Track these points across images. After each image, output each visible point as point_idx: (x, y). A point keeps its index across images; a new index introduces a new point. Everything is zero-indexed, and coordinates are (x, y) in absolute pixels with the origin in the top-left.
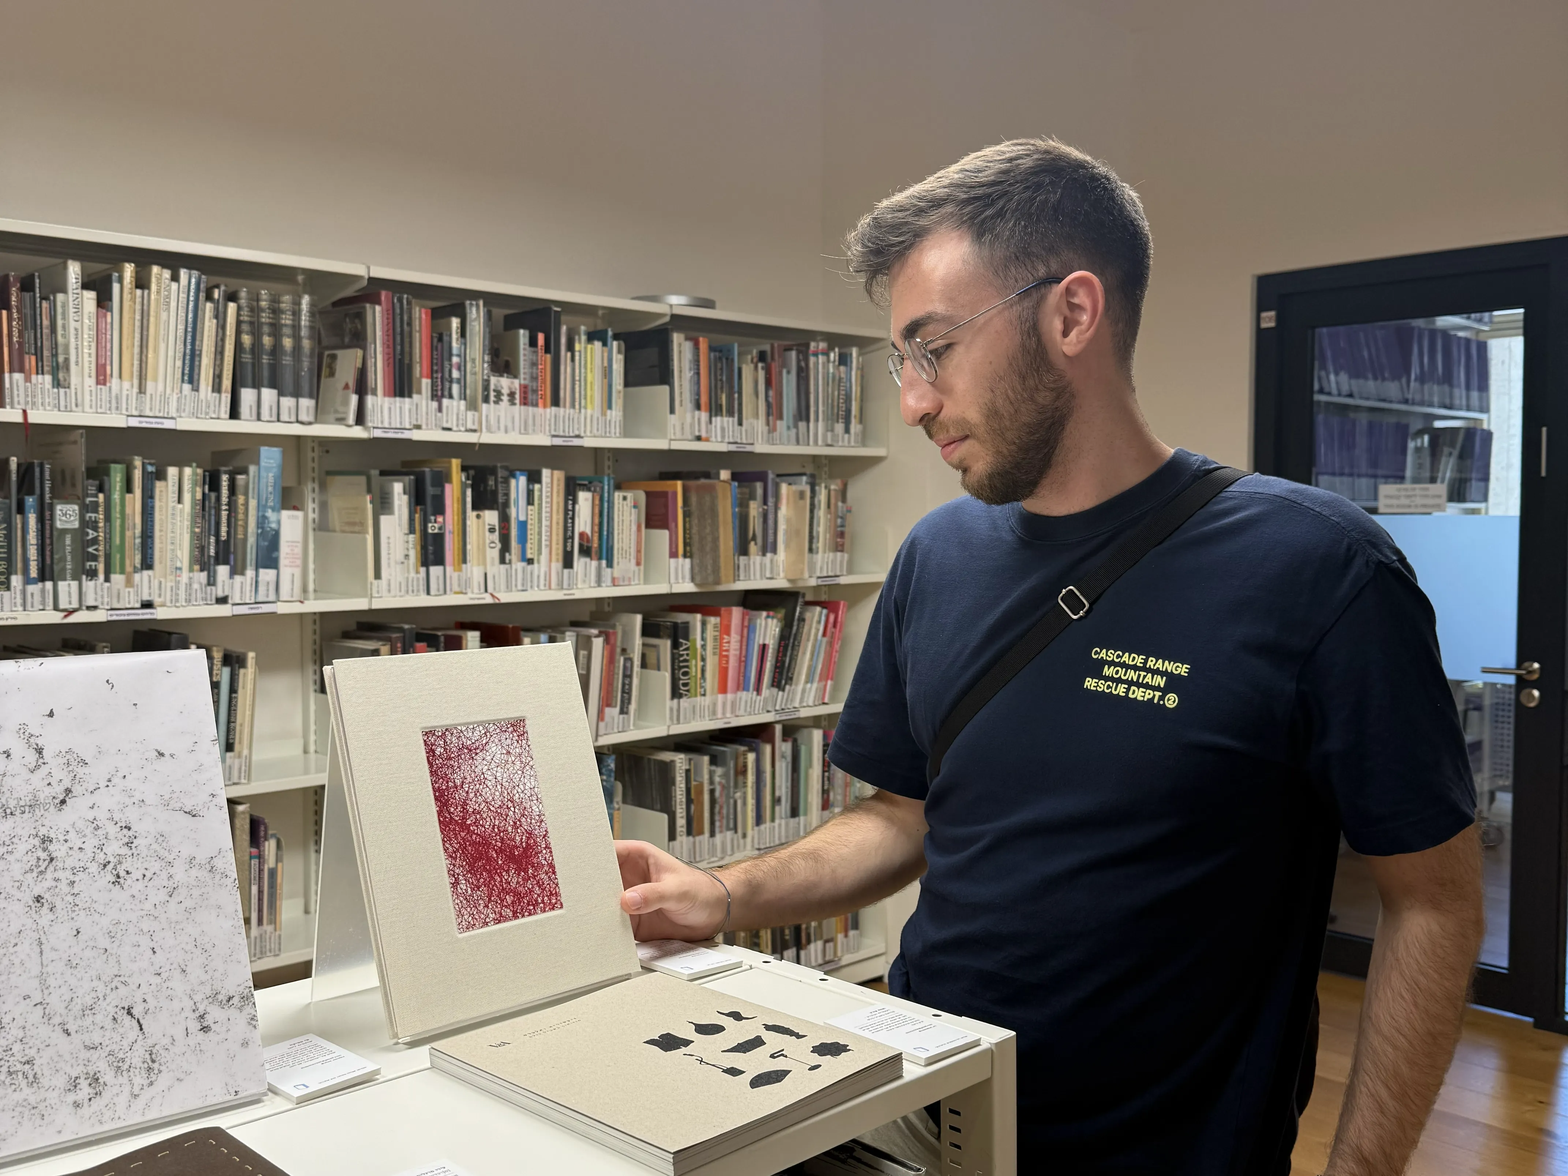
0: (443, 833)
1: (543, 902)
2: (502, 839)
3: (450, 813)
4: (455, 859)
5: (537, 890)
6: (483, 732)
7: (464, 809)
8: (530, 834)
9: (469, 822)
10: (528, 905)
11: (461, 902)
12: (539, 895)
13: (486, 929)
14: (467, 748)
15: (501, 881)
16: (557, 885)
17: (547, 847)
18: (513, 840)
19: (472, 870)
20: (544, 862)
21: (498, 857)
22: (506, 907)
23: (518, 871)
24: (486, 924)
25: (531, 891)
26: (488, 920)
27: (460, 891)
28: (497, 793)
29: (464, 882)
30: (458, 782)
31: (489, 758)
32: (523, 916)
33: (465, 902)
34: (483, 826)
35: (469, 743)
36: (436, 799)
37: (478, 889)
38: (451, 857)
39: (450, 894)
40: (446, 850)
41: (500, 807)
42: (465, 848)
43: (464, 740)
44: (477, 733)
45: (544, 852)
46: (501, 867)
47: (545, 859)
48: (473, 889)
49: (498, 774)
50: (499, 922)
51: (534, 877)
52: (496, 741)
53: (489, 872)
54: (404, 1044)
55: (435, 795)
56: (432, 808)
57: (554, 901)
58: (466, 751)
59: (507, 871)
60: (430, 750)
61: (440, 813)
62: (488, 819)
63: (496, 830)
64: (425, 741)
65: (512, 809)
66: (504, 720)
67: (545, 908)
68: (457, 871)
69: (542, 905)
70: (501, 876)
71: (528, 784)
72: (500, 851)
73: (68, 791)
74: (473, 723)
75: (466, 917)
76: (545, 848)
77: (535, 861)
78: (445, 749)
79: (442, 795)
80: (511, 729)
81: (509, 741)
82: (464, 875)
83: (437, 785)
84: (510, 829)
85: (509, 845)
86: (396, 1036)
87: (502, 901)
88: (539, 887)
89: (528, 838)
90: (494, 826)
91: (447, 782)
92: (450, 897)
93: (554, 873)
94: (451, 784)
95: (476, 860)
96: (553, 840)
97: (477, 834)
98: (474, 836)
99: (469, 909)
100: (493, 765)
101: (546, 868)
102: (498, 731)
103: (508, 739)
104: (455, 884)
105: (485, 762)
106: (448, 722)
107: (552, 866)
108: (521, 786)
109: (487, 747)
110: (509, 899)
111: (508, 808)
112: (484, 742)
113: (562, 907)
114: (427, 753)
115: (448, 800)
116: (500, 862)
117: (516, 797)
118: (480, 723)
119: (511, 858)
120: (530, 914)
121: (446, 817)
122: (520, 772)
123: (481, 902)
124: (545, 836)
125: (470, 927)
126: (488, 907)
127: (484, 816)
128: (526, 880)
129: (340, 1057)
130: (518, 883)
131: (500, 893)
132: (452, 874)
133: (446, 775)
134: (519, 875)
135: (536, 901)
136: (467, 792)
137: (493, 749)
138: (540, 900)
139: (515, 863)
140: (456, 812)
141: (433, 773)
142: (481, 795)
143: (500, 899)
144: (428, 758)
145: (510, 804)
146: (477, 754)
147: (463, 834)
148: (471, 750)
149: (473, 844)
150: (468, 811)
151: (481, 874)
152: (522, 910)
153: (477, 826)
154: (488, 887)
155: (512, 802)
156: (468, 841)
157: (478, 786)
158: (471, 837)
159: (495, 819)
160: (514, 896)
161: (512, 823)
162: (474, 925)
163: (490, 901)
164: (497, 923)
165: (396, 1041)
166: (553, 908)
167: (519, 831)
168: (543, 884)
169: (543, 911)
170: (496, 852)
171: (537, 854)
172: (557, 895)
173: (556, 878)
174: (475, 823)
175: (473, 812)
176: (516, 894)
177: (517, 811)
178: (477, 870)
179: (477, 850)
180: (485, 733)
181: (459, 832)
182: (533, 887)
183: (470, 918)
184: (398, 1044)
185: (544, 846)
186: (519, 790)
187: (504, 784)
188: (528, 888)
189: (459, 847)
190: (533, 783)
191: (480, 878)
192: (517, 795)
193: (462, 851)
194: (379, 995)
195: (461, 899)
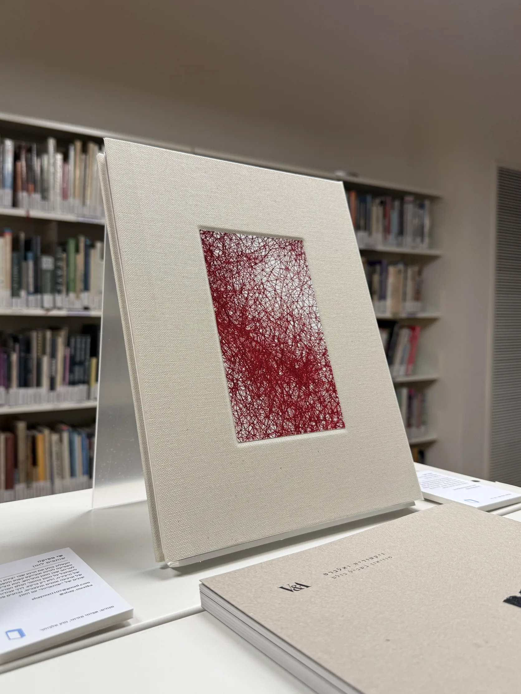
0: (220, 335)
1: (325, 418)
3: (228, 316)
4: (234, 363)
5: (318, 406)
6: (262, 244)
7: (243, 315)
8: (310, 350)
9: (248, 328)
10: (310, 420)
11: (240, 409)
12: (320, 412)
13: (267, 441)
14: (246, 256)
15: (282, 393)
16: (338, 403)
17: (327, 365)
18: (294, 353)
19: (252, 376)
20: (324, 379)
21: (278, 368)
22: (288, 420)
23: (300, 384)
24: (267, 436)
25: (313, 407)
26: (269, 432)
27: (239, 397)
28: (277, 305)
29: (244, 389)
30: (237, 288)
31: (268, 270)
32: (306, 432)
33: (244, 409)
34: (263, 334)
35: (248, 251)
36: (214, 299)
37: (259, 396)
38: (229, 360)
39: (228, 399)
40: (224, 353)
41: (280, 319)
42: (244, 354)
43: (243, 248)
44: (256, 245)
45: (324, 369)
46: (281, 378)
47: (326, 377)
48: (253, 397)
49: (277, 287)
50: (281, 435)
51: (315, 393)
52: (275, 255)
53: (269, 381)
54: (174, 569)
55: (213, 296)
56: (211, 309)
58: (245, 259)
59: (288, 384)
60: (208, 252)
61: (218, 314)
62: (268, 329)
63: (276, 341)
64: (203, 240)
65: (292, 323)
66: (283, 237)
67: (327, 426)
68: (236, 376)
69: (324, 422)
70: (282, 388)
71: (307, 302)
72: (281, 362)
74: (253, 234)
75: (246, 426)
76: (325, 366)
77: (316, 377)
78: (224, 253)
79: (220, 297)
80: (289, 248)
81: (287, 258)
82: (243, 382)
83: (215, 286)
84: (290, 342)
85: (289, 357)
86: (162, 558)
87: (284, 413)
88: (321, 403)
89: (308, 354)
90: (274, 336)
91: (226, 285)
92: (229, 403)
93: (335, 391)
95: (256, 368)
96: (332, 358)
97: (257, 341)
98: (254, 344)
99: (249, 418)
100: (272, 278)
101: (327, 386)
102: (277, 246)
103: (287, 256)
104: (234, 390)
105: (264, 274)
106: (228, 226)
107: (332, 384)
108: (300, 303)
109: (266, 260)
110: (291, 412)
111: (289, 322)
112: (263, 254)
113: (344, 426)
114: (205, 251)
115: (226, 303)
116: (280, 373)
117: (296, 312)
118: (259, 235)
119: (292, 371)
120: (312, 431)
121: (224, 320)
122: (299, 289)
123: (262, 412)
124: (324, 354)
125: (250, 437)
126: (269, 418)
127: (264, 325)
128: (307, 395)
130: (299, 396)
131: (281, 405)
132: (230, 377)
134: (300, 389)
135: (318, 417)
136: (247, 299)
137: (272, 262)
138: (321, 417)
139: (296, 376)
140: (235, 316)
141: (210, 273)
142: (260, 304)
143: (282, 411)
144: (206, 257)
145: (290, 318)
146: (256, 264)
147: (242, 339)
148: (250, 259)
149: (253, 350)
150: (247, 317)
151: (261, 383)
152: (304, 425)
153: (257, 334)
154: (269, 397)
155: (292, 316)
156: (248, 347)
157: (257, 295)
158: (251, 343)
159: (275, 330)
160: (296, 410)
161: (291, 337)
162: (255, 435)
163: (271, 411)
164: (279, 436)
165: (162, 564)
166: (335, 427)
167: (299, 345)
168: (325, 401)
169: (326, 428)
170: (276, 362)
171: (317, 370)
172: (339, 413)
173: (337, 397)
174: (254, 330)
175: (253, 319)
176: (298, 408)
177: (296, 325)
178: (257, 378)
179: (257, 358)
180: (264, 246)
181: (239, 336)
182: (314, 403)
183: (251, 428)
184: (165, 567)
185: (324, 364)
186: (298, 306)
187: (284, 297)
188: (310, 404)
189: (239, 351)
190: (311, 302)
191: (261, 387)
192: (296, 310)
193: (242, 356)
194: (146, 509)
195: (241, 406)
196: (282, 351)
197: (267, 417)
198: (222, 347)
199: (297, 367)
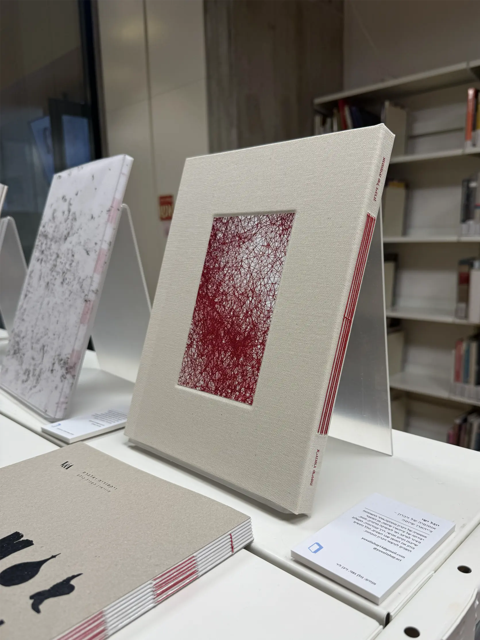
1: (240, 390)
2: (233, 322)
3: (207, 289)
4: (197, 326)
5: (239, 378)
6: (256, 222)
7: (218, 288)
8: (255, 326)
9: (216, 300)
10: (228, 388)
11: (188, 361)
12: (239, 384)
13: (193, 391)
14: (239, 237)
15: (218, 358)
16: (256, 381)
17: (263, 344)
18: (240, 326)
19: (204, 339)
20: (255, 356)
21: (224, 336)
22: (213, 380)
23: (233, 355)
24: (195, 387)
25: (235, 377)
26: (198, 385)
27: (190, 352)
28: (245, 282)
29: (195, 347)
30: (222, 265)
31: (251, 248)
32: (221, 395)
33: (190, 362)
34: (224, 307)
35: (242, 231)
36: (203, 275)
37: (202, 356)
38: (195, 324)
39: (184, 352)
40: (194, 317)
41: (242, 294)
42: (206, 320)
43: (240, 229)
44: (251, 224)
45: (259, 347)
46: (222, 346)
47: (257, 354)
48: (198, 355)
49: (253, 264)
50: (204, 390)
51: (242, 365)
52: (263, 232)
53: (213, 346)
55: (203, 272)
56: (198, 282)
57: (248, 395)
58: (237, 239)
59: (225, 352)
60: (214, 235)
61: (201, 287)
62: (230, 302)
63: (232, 313)
64: (213, 226)
65: (251, 298)
67: (239, 397)
68: (195, 336)
69: (237, 393)
70: (220, 354)
71: (272, 279)
72: (228, 333)
75: (186, 374)
76: (261, 344)
77: (248, 352)
78: (224, 235)
79: (208, 273)
80: (279, 222)
81: (273, 234)
82: (197, 342)
83: (207, 264)
84: (241, 316)
85: (235, 329)
87: (213, 374)
88: (243, 376)
89: (252, 329)
90: (232, 309)
91: (215, 263)
92: (183, 355)
93: (258, 369)
94: (217, 265)
95: (209, 333)
96: (270, 338)
97: (218, 312)
98: (215, 313)
99: (190, 369)
100: (253, 254)
101: (254, 362)
102: (268, 223)
103: (274, 232)
104: (189, 346)
105: (247, 251)
106: (234, 211)
107: (259, 362)
108: (266, 280)
109: (254, 238)
110: (218, 376)
111: (248, 297)
112: (254, 232)
113: (251, 404)
114: (211, 236)
115: (210, 278)
116: (223, 342)
117: (257, 289)
118: (256, 215)
119: (233, 342)
120: (226, 397)
121: (204, 291)
122: (270, 266)
123: (200, 368)
125: (185, 383)
126: (202, 374)
127: (229, 298)
128: (236, 365)
130: (229, 365)
131: (213, 367)
132: (191, 337)
133: (217, 257)
134: (232, 358)
135: (235, 387)
136: (225, 275)
137: (258, 240)
138: (238, 388)
139: (234, 347)
140: (211, 289)
141: (209, 253)
142: (233, 280)
143: (212, 371)
144: (210, 240)
145: (250, 294)
146: (244, 243)
147: (209, 309)
148: (241, 239)
149: (213, 319)
150: (219, 291)
151: (208, 346)
152: (222, 390)
153: (220, 305)
154: (208, 358)
155: (253, 292)
156: (210, 316)
157: (234, 271)
158: (213, 313)
159: (234, 304)
160: (221, 375)
161: (245, 311)
162: (188, 383)
163: (205, 370)
164: (202, 390)
166: (244, 401)
167: (247, 320)
168: (246, 375)
169: (237, 399)
170: (224, 332)
171: (252, 346)
172: (253, 390)
173: (257, 376)
174: (220, 302)
175: (222, 293)
176: (224, 374)
177: (253, 301)
178: (206, 342)
179: (213, 325)
180: (257, 224)
181: (208, 306)
182: (237, 374)
183: (188, 377)
185: (261, 341)
186: (263, 283)
187: (253, 274)
188: (234, 374)
189: (203, 318)
190: (276, 279)
191: (206, 349)
192: (259, 287)
193: (204, 322)
195: (189, 359)
198: (194, 313)
199: (238, 339)
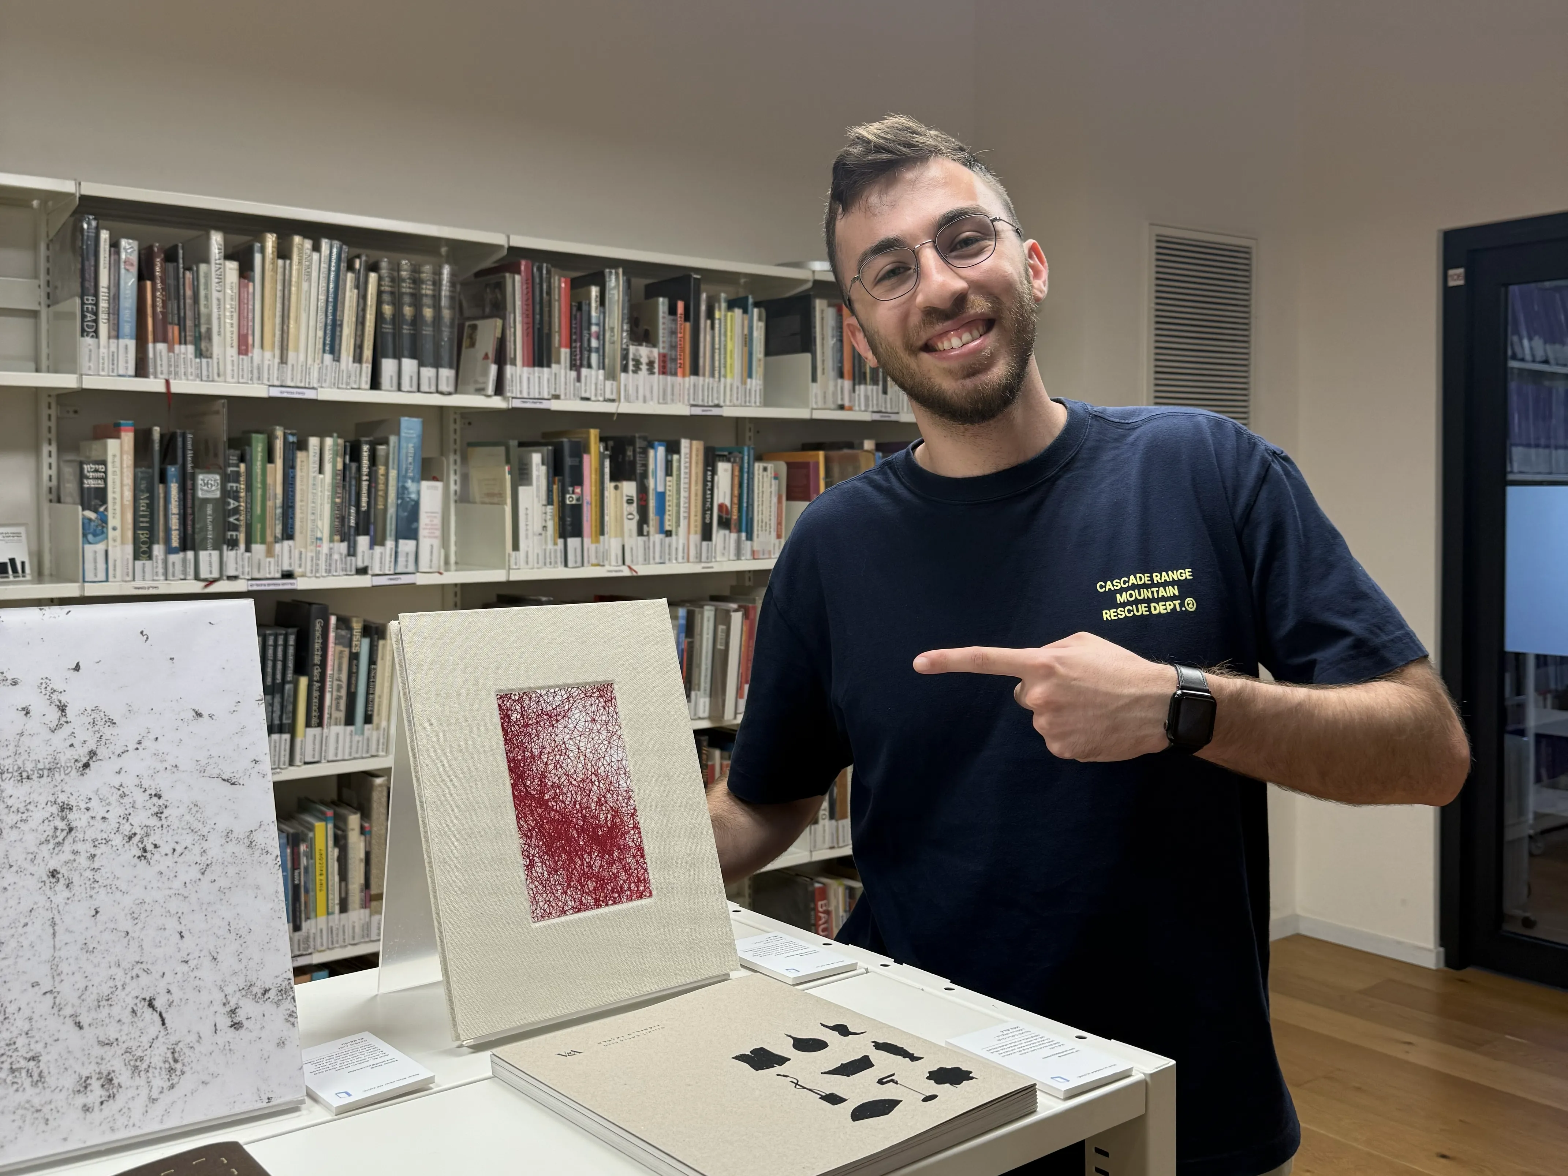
0: (516, 808)
1: (629, 888)
3: (525, 786)
4: (531, 838)
5: (623, 875)
6: (565, 696)
7: (542, 782)
8: (616, 812)
9: (547, 797)
10: (613, 892)
11: (536, 887)
12: (625, 882)
13: (563, 919)
14: (547, 715)
15: (582, 864)
16: (646, 870)
17: (636, 827)
18: (597, 818)
19: (549, 850)
20: (631, 844)
21: (579, 837)
22: (587, 893)
23: (602, 852)
24: (564, 912)
25: (616, 876)
26: (566, 908)
27: (535, 874)
28: (580, 765)
29: (540, 864)
30: (536, 752)
31: (571, 726)
32: (607, 905)
33: (540, 887)
34: (563, 802)
35: (549, 708)
36: (511, 770)
37: (556, 872)
38: (526, 835)
39: (524, 877)
40: (520, 828)
41: (583, 781)
42: (542, 826)
43: (544, 705)
44: (558, 698)
45: (632, 832)
46: (582, 848)
47: (633, 841)
48: (549, 873)
49: (581, 744)
50: (579, 910)
51: (620, 860)
52: (580, 707)
53: (569, 853)
54: (468, 1047)
55: (509, 766)
56: (506, 781)
57: (642, 888)
58: (545, 717)
59: (590, 854)
60: (505, 717)
61: (514, 786)
62: (569, 794)
63: (578, 807)
64: (499, 705)
65: (597, 783)
66: (589, 684)
67: (631, 896)
68: (532, 852)
69: (628, 893)
70: (582, 859)
71: (615, 756)
72: (582, 831)
73: (92, 754)
74: (554, 687)
75: (541, 904)
76: (633, 828)
77: (621, 842)
78: (523, 715)
79: (517, 766)
80: (596, 695)
81: (594, 708)
82: (540, 857)
83: (511, 755)
84: (593, 806)
85: (591, 824)
86: (458, 1038)
87: (583, 886)
88: (626, 872)
89: (614, 817)
90: (575, 802)
91: (524, 752)
92: (524, 881)
93: (643, 856)
94: (527, 754)
95: (554, 840)
96: (641, 818)
97: (556, 811)
98: (553, 813)
99: (545, 895)
100: (576, 733)
101: (633, 851)
102: (582, 695)
103: (594, 705)
104: (530, 867)
105: (567, 731)
106: (526, 684)
107: (640, 849)
108: (607, 758)
109: (570, 714)
110: (591, 885)
111: (592, 782)
112: (566, 707)
114: (501, 718)
115: (524, 772)
116: (581, 843)
117: (601, 771)
118: (562, 687)
119: (595, 839)
120: (614, 903)
121: (521, 791)
122: (606, 742)
123: (559, 888)
124: (633, 814)
125: (548, 915)
126: (566, 893)
127: (565, 790)
128: (611, 863)
129: (393, 1060)
130: (601, 866)
131: (580, 878)
132: (526, 854)
133: (523, 744)
134: (603, 857)
135: (622, 887)
136: (546, 764)
137: (576, 716)
138: (626, 887)
139: (599, 844)
140: (532, 785)
141: (507, 741)
142: (561, 767)
143: (581, 884)
144: (502, 724)
145: (594, 778)
146: (557, 721)
147: (540, 810)
148: (551, 717)
149: (552, 821)
150: (545, 785)
151: (560, 856)
152: (605, 898)
153: (556, 802)
154: (568, 870)
155: (596, 776)
156: (546, 818)
157: (558, 757)
158: (549, 813)
159: (576, 794)
160: (596, 883)
161: (595, 799)
162: (550, 913)
163: (569, 886)
164: (576, 912)
165: (458, 1043)
166: (640, 897)
167: (604, 808)
168: (630, 869)
169: (630, 899)
170: (577, 831)
171: (623, 834)
172: (646, 881)
173: (645, 863)
174: (554, 798)
175: (552, 786)
176: (599, 879)
177: (601, 785)
178: (555, 851)
179: (555, 829)
180: (568, 698)
181: (536, 807)
182: (618, 872)
183: (546, 906)
184: (461, 1046)
185: (632, 826)
186: (605, 763)
187: (588, 755)
188: (613, 874)
189: (536, 824)
190: (620, 755)
191: (559, 860)
192: (602, 768)
193: (539, 829)
194: (441, 991)
195: (537, 883)
196: (584, 817)
197: (565, 893)
198: (518, 822)
199: (600, 833)
